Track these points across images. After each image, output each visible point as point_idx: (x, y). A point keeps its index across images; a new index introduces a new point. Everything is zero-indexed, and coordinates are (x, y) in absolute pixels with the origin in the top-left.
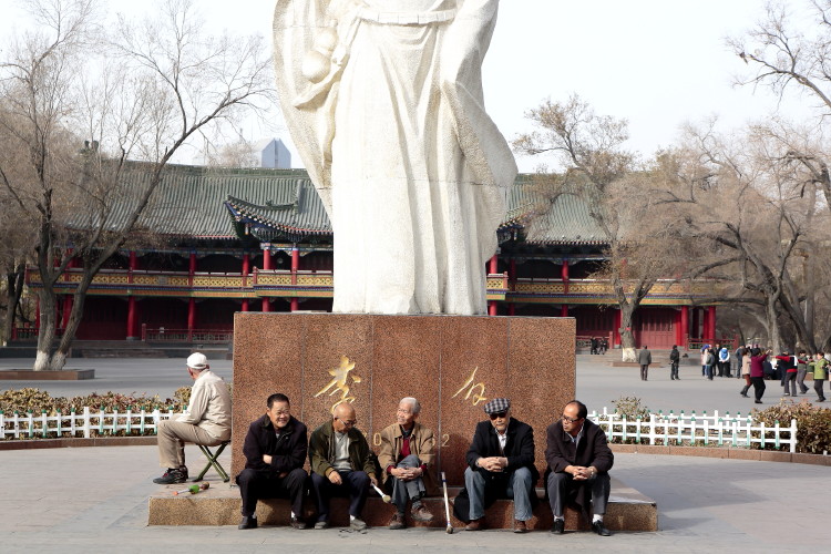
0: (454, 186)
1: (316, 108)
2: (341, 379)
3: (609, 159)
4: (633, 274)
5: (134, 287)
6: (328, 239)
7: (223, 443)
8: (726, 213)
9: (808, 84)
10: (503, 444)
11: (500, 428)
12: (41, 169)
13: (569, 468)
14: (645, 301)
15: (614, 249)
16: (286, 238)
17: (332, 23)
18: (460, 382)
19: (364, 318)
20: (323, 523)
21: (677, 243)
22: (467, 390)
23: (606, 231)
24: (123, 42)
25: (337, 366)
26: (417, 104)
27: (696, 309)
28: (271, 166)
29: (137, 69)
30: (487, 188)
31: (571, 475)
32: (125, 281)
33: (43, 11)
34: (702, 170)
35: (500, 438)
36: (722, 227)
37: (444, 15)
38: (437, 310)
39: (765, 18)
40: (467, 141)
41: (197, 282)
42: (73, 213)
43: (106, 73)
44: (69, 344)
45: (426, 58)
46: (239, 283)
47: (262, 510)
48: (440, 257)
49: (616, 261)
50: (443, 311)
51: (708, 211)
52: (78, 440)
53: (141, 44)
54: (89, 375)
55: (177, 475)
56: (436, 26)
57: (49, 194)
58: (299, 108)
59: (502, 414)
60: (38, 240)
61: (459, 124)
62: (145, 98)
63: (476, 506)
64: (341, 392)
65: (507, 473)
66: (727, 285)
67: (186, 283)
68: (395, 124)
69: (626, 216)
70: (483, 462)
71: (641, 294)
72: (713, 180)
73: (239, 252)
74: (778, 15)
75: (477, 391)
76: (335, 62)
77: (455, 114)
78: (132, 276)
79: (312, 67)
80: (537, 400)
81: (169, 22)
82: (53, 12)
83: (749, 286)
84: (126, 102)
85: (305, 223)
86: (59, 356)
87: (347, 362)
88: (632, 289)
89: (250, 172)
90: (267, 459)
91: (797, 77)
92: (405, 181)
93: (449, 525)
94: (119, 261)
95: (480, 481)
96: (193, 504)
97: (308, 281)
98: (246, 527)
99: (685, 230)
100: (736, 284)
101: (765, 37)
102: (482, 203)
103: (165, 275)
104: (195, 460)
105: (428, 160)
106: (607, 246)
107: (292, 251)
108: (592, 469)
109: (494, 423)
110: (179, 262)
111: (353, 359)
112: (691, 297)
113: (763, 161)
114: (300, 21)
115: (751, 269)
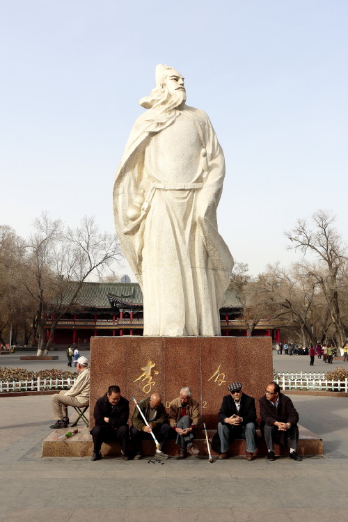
0: (204, 270)
1: (134, 234)
2: (148, 371)
3: (242, 278)
4: (252, 318)
5: (75, 325)
6: (142, 308)
7: (86, 406)
8: (285, 296)
9: (314, 248)
10: (238, 408)
11: (237, 399)
12: (40, 283)
13: (277, 423)
14: (256, 328)
15: (245, 309)
16: (128, 307)
17: (142, 191)
18: (212, 372)
19: (160, 339)
20: (139, 456)
21: (267, 307)
22: (215, 377)
23: (242, 303)
24: (70, 237)
25: (145, 365)
26: (185, 229)
27: (273, 330)
28: (124, 282)
29: (74, 246)
30: (220, 272)
31: (277, 427)
32: (72, 323)
33: (41, 227)
34: (274, 281)
35: (237, 405)
36: (284, 301)
37: (197, 186)
38: (197, 334)
39: (298, 225)
40: (210, 248)
41: (98, 323)
42: (51, 298)
43: (63, 248)
44: (50, 346)
45: (189, 207)
46: (112, 324)
47: (105, 448)
48: (198, 306)
49: (245, 314)
50: (200, 334)
51: (279, 295)
52: (34, 392)
53: (75, 238)
54: (56, 358)
55: (63, 423)
56: (194, 190)
57: (42, 292)
58: (125, 234)
59: (238, 391)
60: (38, 309)
61: (206, 238)
62: (77, 257)
63: (224, 444)
64: (148, 379)
65: (242, 426)
66: (286, 321)
67: (94, 324)
68: (174, 239)
69: (248, 298)
70: (229, 420)
71: (255, 325)
72: (278, 284)
73: (112, 312)
74: (302, 224)
75: (221, 377)
76: (143, 209)
77: (204, 234)
78: (75, 321)
79: (131, 213)
80: (253, 382)
81: (86, 230)
82: (45, 227)
83: (294, 322)
84: (70, 258)
85: (135, 302)
86: (46, 351)
87: (151, 363)
88: (251, 323)
89: (116, 284)
90: (106, 419)
91: (311, 246)
92: (179, 268)
93: (210, 457)
94: (68, 316)
95: (227, 430)
96: (67, 444)
97: (135, 322)
98: (95, 460)
99: (270, 302)
100: (290, 320)
101: (298, 232)
102: (217, 279)
104: (73, 415)
105: (191, 257)
106: (242, 309)
107: (130, 312)
108: (288, 424)
109: (233, 396)
110: (92, 317)
111: (154, 361)
112: (273, 326)
113: (299, 276)
114: (126, 191)
115: (294, 315)
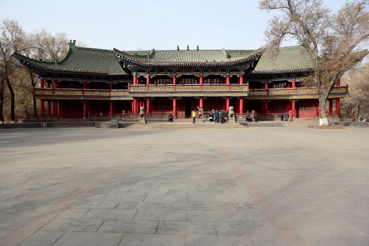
5: (84, 96)
6: (163, 69)
16: (143, 69)
32: (80, 93)
41: (112, 94)
67: (108, 94)
78: (84, 91)
97: (154, 89)
103: (98, 91)
107: (147, 76)
110: (105, 86)
